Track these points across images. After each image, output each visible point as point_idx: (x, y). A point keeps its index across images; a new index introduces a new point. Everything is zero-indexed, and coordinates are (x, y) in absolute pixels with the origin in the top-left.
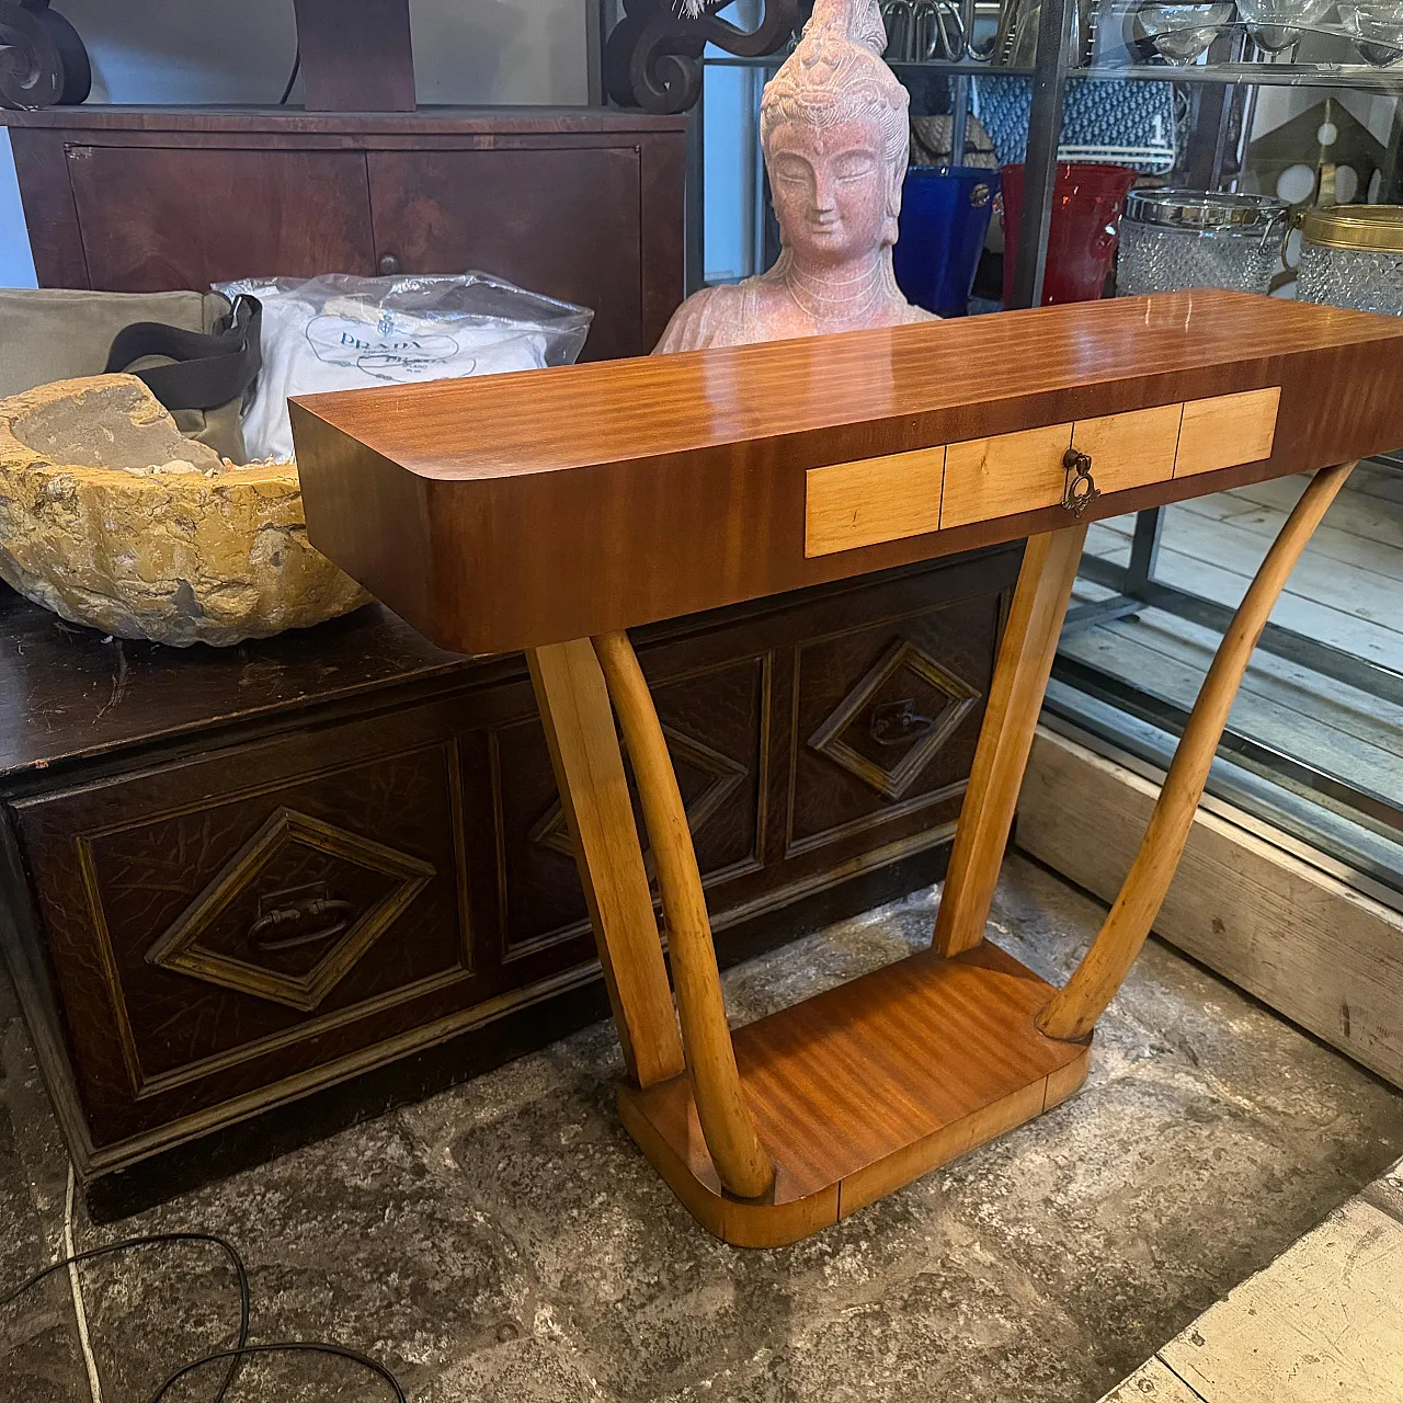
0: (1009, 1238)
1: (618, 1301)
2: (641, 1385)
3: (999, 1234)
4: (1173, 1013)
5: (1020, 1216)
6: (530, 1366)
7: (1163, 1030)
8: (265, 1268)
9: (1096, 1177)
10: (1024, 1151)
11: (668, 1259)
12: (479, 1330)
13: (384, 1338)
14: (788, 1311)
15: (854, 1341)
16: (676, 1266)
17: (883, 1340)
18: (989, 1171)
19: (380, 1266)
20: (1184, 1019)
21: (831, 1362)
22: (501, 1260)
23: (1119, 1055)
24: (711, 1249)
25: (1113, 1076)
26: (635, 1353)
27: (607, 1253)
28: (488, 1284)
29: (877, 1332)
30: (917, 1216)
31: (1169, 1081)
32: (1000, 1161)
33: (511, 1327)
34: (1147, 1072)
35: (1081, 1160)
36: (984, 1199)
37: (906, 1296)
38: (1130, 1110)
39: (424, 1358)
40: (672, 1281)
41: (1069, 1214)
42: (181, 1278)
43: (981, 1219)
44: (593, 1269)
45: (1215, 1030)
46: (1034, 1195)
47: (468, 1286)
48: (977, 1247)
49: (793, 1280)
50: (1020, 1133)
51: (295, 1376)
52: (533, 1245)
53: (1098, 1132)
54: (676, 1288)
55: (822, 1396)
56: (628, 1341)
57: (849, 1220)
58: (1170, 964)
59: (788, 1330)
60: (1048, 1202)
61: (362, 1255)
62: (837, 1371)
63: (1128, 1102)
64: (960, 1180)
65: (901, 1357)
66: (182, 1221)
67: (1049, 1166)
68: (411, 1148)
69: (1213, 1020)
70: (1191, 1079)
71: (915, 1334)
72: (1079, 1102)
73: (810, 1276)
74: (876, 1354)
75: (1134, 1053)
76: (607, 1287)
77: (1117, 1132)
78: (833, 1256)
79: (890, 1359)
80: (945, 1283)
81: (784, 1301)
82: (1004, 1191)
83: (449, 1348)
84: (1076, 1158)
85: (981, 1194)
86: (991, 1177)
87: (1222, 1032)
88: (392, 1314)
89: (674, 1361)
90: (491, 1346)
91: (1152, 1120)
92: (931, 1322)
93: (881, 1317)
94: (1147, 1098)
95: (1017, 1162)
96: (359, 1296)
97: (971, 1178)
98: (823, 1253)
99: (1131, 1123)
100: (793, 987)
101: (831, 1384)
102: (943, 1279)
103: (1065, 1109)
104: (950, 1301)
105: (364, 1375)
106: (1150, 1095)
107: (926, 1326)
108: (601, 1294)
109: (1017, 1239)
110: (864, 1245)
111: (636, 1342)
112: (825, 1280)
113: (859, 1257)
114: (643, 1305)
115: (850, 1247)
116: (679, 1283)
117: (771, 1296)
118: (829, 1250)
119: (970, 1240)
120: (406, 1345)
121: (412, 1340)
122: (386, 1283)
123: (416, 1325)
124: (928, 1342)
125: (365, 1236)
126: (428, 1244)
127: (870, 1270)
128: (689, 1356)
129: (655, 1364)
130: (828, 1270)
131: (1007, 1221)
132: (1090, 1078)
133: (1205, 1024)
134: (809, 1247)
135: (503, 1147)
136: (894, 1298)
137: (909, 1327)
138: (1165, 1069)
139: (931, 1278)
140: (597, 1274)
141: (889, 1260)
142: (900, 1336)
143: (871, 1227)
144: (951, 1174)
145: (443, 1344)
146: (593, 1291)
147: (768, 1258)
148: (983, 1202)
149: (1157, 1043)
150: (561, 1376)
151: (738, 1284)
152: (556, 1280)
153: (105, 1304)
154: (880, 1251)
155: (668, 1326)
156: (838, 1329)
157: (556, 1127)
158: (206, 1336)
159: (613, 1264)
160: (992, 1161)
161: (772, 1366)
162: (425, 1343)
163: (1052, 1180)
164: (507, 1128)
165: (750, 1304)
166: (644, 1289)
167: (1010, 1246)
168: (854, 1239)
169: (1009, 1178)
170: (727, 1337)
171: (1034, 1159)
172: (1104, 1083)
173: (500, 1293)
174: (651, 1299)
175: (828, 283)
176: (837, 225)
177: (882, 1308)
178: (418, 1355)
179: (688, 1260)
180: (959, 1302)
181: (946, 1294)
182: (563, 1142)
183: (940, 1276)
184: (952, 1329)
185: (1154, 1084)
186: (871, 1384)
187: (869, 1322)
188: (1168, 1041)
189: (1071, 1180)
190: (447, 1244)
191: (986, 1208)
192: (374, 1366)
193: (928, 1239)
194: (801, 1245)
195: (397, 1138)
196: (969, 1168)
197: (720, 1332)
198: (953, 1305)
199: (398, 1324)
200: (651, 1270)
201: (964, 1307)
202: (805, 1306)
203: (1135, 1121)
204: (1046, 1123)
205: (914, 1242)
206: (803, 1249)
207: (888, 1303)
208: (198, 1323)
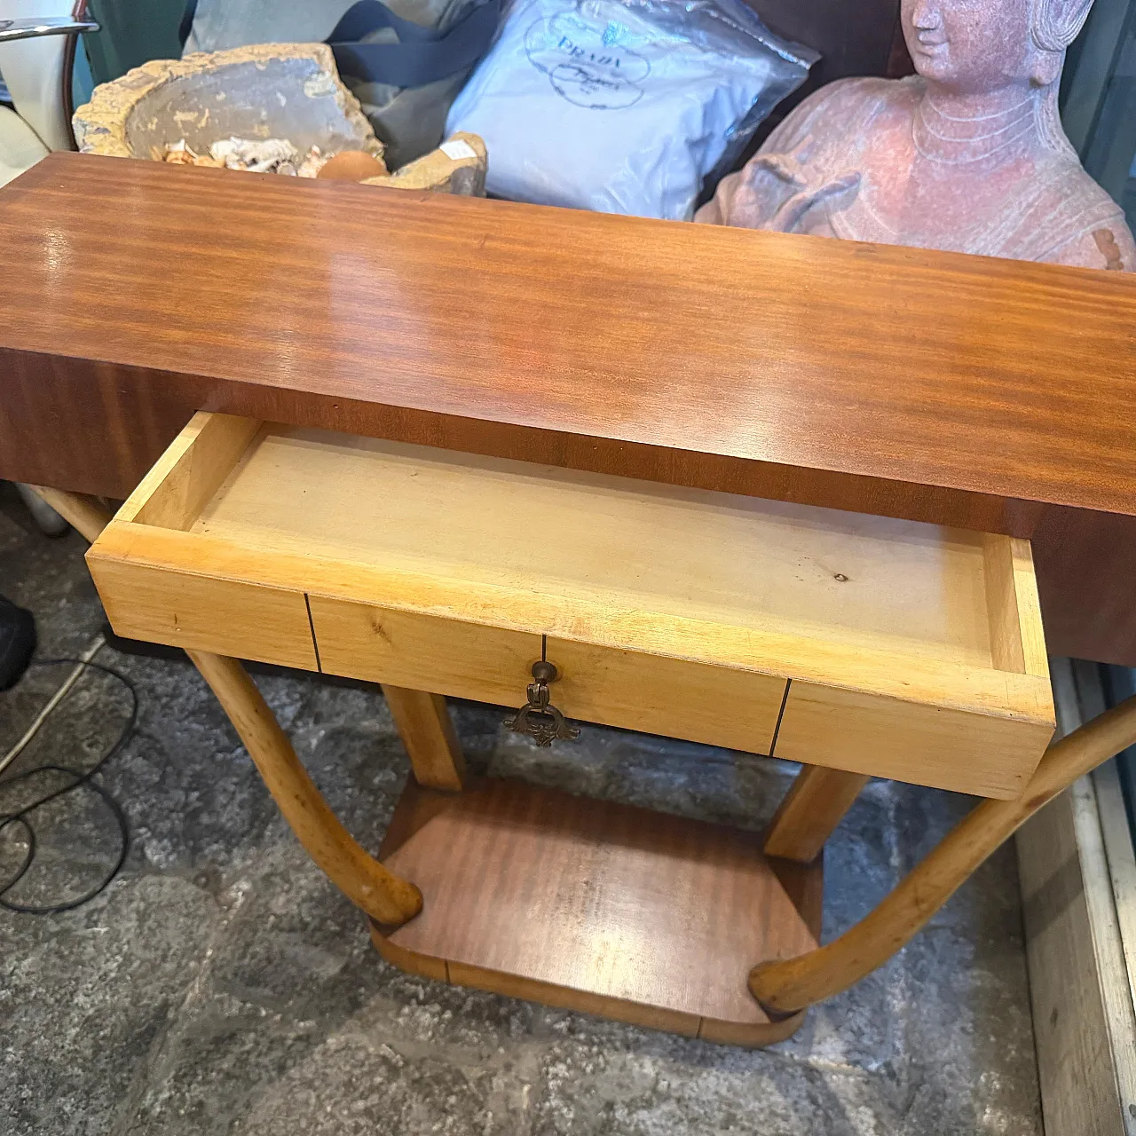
0: (548, 1104)
1: (275, 915)
2: (224, 978)
3: (545, 1094)
4: (944, 1054)
5: (576, 1097)
6: (185, 912)
7: (914, 1060)
8: (150, 737)
9: (670, 1124)
10: (648, 1053)
11: (330, 913)
12: (193, 864)
13: (150, 829)
14: (350, 1013)
15: (357, 1072)
16: (329, 922)
17: (373, 1089)
18: (601, 1044)
19: (198, 782)
20: (947, 1068)
21: (328, 1071)
22: (255, 831)
23: (840, 1046)
24: (358, 929)
25: (813, 1059)
26: (243, 956)
27: (306, 878)
28: (228, 842)
29: (378, 1080)
30: (513, 1027)
31: (849, 1107)
32: (618, 1044)
33: (208, 880)
34: (843, 1083)
35: (679, 1100)
36: (569, 1061)
37: (428, 1074)
38: (777, 1098)
39: (156, 858)
40: (316, 929)
41: (611, 1130)
42: (112, 711)
43: (547, 1073)
44: (288, 881)
45: (965, 1102)
46: (606, 1091)
47: (219, 833)
48: (526, 1088)
49: (378, 996)
50: (665, 1038)
51: (92, 813)
52: (281, 836)
53: (724, 1091)
54: (312, 936)
55: (295, 1086)
56: (248, 945)
57: (459, 989)
58: (1013, 1010)
59: (339, 1025)
60: (610, 1106)
61: (198, 768)
62: (323, 1081)
63: (785, 1092)
64: (571, 1031)
65: (367, 1112)
66: (149, 676)
67: (648, 1083)
68: (299, 716)
69: (975, 1093)
70: (873, 1122)
71: (395, 1106)
72: (746, 1055)
73: (391, 1003)
74: (357, 1094)
75: (857, 1056)
76: (282, 899)
77: (739, 1106)
78: (420, 1003)
79: (361, 1105)
80: (462, 1091)
81: (355, 1005)
82: (589, 1069)
83: (173, 862)
84: (676, 1095)
85: (570, 1055)
86: (595, 1049)
87: (969, 1110)
88: (168, 817)
89: (254, 980)
90: (188, 880)
91: (783, 1124)
92: (418, 1107)
93: (394, 1071)
94: (805, 1103)
95: (630, 1056)
96: (167, 792)
97: (582, 1036)
98: (415, 996)
99: (762, 1110)
100: (650, 783)
101: (309, 1084)
102: (465, 1087)
103: (726, 1050)
104: (447, 1107)
105: (118, 842)
106: (814, 1101)
107: (410, 1107)
108: (274, 901)
109: (551, 1110)
110: (448, 1015)
111: (251, 950)
112: (398, 1014)
113: (436, 1019)
114: (282, 930)
115: (437, 1008)
116: (318, 934)
117: (351, 994)
118: (421, 997)
119: (527, 1079)
120: (154, 842)
121: (160, 841)
122: (187, 797)
123: (171, 834)
124: (396, 1118)
125: (213, 757)
126: (232, 788)
127: (434, 1035)
128: (266, 986)
129: (244, 973)
130: (406, 1010)
131: (561, 1091)
132: (788, 1044)
133: (963, 1088)
134: (412, 983)
135: (342, 756)
136: (418, 1069)
137: (400, 1097)
138: (861, 1093)
139: (459, 1078)
140: (286, 887)
141: (454, 1040)
142: (385, 1097)
143: (468, 1007)
144: (573, 1021)
145: (171, 858)
146: (273, 895)
147: (381, 967)
148: (564, 1062)
149: (895, 1066)
150: (191, 933)
151: (345, 969)
152: (267, 870)
153: (73, 699)
154: (453, 1028)
155: (278, 957)
156: (361, 1055)
157: (382, 767)
158: (86, 755)
159: (301, 887)
160: (613, 1038)
161: (299, 1038)
162: (164, 849)
163: (637, 1093)
164: (357, 744)
165: (334, 987)
166: (296, 920)
167: (541, 1109)
168: (446, 1005)
169: (607, 1062)
170: (299, 995)
171: (647, 1067)
172: (796, 1057)
173: (229, 852)
174: (292, 930)
175: (942, 114)
176: (943, 49)
177: (403, 1067)
178: (153, 854)
179: (338, 924)
180: (452, 1113)
181: (453, 1100)
182: (376, 780)
183: (466, 1082)
184: (423, 1126)
185: (832, 1097)
186: (329, 1109)
187: (383, 1069)
188: (908, 1073)
189: (648, 1105)
190: (239, 797)
191: (561, 1069)
192: (127, 842)
193: (502, 1050)
194: (409, 977)
195: (299, 704)
196: (591, 1027)
197: (298, 988)
198: (445, 1111)
199: (165, 826)
200: (315, 912)
201: (450, 1120)
202: (364, 1020)
203: (767, 1111)
204: (695, 1047)
205: (488, 1043)
206: (406, 981)
207: (412, 1068)
208: (90, 746)
